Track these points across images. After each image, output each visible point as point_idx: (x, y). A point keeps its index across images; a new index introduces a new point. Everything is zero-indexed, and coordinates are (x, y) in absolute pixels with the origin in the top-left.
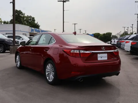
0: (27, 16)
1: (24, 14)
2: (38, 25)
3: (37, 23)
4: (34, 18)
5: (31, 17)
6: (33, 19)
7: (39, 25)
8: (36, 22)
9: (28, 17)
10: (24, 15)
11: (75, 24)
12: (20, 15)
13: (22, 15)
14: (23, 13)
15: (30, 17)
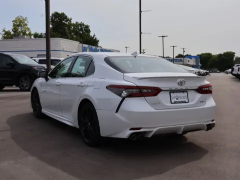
0: (75, 23)
1: (71, 19)
2: (96, 38)
3: (94, 36)
4: (87, 27)
5: (83, 24)
6: (87, 29)
7: (98, 39)
8: (92, 34)
9: (77, 25)
10: (70, 21)
11: (163, 37)
12: (64, 22)
13: (66, 21)
14: (68, 17)
15: (81, 25)
